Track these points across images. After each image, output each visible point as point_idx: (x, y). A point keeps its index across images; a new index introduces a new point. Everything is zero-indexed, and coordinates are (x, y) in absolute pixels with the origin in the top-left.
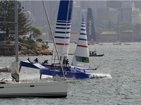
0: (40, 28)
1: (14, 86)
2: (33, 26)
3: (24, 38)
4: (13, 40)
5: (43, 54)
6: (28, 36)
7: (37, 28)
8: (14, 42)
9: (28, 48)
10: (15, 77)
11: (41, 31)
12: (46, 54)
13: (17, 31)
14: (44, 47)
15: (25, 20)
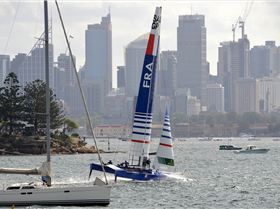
0: (76, 121)
1: (44, 191)
2: (67, 117)
3: (56, 132)
4: (43, 135)
5: (79, 152)
6: (61, 130)
7: (72, 120)
8: (43, 138)
9: (62, 145)
10: (47, 180)
11: (77, 124)
12: (83, 153)
13: (48, 124)
14: (81, 143)
15: (57, 111)
